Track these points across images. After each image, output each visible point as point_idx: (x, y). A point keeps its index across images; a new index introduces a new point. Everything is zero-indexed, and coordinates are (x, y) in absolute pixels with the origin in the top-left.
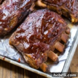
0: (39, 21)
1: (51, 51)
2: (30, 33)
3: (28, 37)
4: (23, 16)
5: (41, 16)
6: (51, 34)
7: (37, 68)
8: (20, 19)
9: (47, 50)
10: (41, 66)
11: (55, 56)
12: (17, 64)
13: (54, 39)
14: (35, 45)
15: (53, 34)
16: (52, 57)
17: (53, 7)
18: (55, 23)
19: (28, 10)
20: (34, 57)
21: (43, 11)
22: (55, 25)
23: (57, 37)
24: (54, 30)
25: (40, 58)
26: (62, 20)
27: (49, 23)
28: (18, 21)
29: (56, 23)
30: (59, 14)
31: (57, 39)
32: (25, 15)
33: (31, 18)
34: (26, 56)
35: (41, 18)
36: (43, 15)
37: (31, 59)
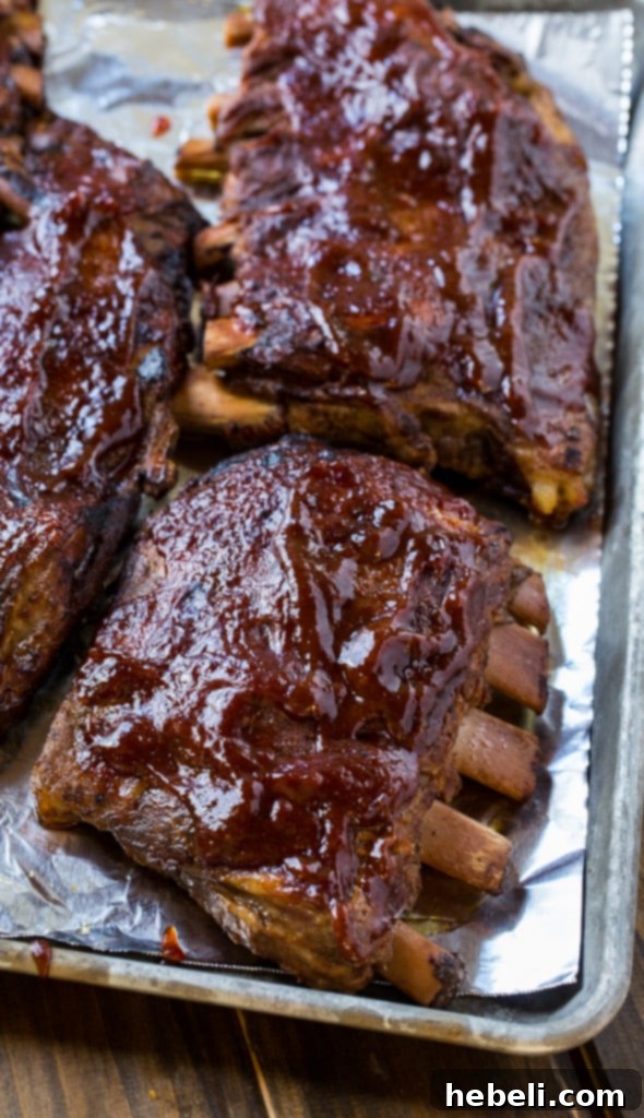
0: (269, 557)
1: (437, 804)
2: (217, 685)
3: (212, 718)
4: (98, 540)
5: (266, 515)
6: (406, 649)
7: (358, 982)
8: (85, 573)
9: (409, 800)
10: (384, 954)
11: (482, 841)
12: (175, 985)
13: (440, 694)
14: (292, 782)
15: (425, 649)
16: (461, 858)
17: (343, 410)
18: (411, 543)
19: (125, 487)
20: (312, 891)
21: (274, 460)
22: (416, 565)
23: (458, 673)
24: (419, 610)
25: (366, 888)
26: (460, 512)
27: (360, 562)
28: (72, 602)
29: (424, 550)
30: (415, 464)
31: (461, 691)
32: (112, 530)
33: (182, 544)
34: (233, 892)
35: (269, 526)
36: (285, 496)
37: (283, 910)
